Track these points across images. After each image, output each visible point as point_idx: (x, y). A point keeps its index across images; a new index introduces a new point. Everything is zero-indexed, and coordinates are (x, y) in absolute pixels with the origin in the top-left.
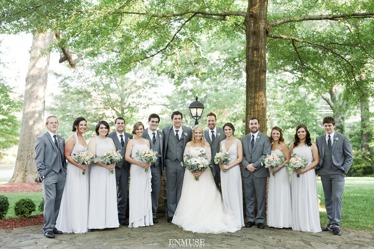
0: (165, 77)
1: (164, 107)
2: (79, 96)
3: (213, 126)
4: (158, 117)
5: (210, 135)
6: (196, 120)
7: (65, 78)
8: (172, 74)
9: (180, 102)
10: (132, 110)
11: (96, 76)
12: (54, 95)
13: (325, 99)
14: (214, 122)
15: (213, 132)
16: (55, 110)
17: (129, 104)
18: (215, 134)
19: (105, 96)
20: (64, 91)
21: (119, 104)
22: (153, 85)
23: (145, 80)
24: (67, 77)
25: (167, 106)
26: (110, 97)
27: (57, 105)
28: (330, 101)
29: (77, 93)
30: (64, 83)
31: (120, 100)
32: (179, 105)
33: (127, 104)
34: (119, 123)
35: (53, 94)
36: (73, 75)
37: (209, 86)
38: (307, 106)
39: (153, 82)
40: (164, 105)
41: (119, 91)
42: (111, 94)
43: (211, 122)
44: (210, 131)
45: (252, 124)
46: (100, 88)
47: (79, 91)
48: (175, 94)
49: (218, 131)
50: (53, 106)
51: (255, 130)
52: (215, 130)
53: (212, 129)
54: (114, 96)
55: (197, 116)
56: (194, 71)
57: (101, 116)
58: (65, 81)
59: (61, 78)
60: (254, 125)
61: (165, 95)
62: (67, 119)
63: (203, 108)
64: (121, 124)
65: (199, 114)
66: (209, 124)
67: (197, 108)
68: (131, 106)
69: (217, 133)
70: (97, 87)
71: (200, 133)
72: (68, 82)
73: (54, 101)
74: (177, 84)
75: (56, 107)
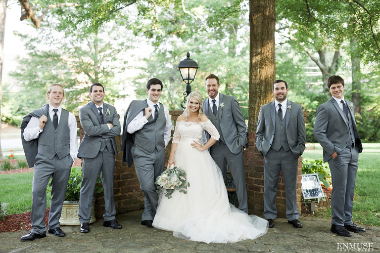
0: (142, 38)
1: (141, 70)
2: (48, 60)
3: (214, 93)
4: (160, 83)
5: (211, 105)
6: (188, 83)
7: (32, 40)
8: (150, 33)
9: (159, 65)
10: (107, 74)
11: (66, 37)
12: (20, 59)
13: (314, 61)
14: (216, 88)
15: (214, 101)
16: (20, 75)
17: (104, 68)
18: (217, 104)
19: (77, 60)
20: (31, 54)
21: (92, 68)
22: (128, 47)
23: (120, 41)
24: (33, 38)
25: (145, 69)
26: (82, 60)
27: (23, 70)
28: (319, 62)
29: (45, 57)
30: (30, 45)
31: (93, 63)
32: (158, 69)
33: (101, 68)
34: (96, 91)
35: (18, 57)
36: (40, 35)
37: (191, 47)
38: (295, 68)
39: (129, 44)
40: (142, 68)
41: (92, 54)
42: (83, 58)
43: (211, 88)
44: (211, 100)
45: (277, 89)
46: (71, 51)
47: (47, 54)
48: (153, 56)
49: (221, 100)
50: (19, 71)
51: (282, 97)
52: (217, 98)
53: (213, 97)
54: (87, 59)
55: (189, 79)
56: (175, 29)
57: (73, 82)
58: (32, 43)
59: (27, 40)
60: (280, 91)
61: (142, 58)
62: (35, 85)
63: (197, 68)
64: (98, 93)
65: (192, 77)
66: (209, 91)
67: (189, 68)
68: (106, 70)
69: (220, 102)
70: (67, 50)
71: (197, 103)
72: (34, 44)
73: (20, 65)
74: (156, 45)
75: (22, 73)
